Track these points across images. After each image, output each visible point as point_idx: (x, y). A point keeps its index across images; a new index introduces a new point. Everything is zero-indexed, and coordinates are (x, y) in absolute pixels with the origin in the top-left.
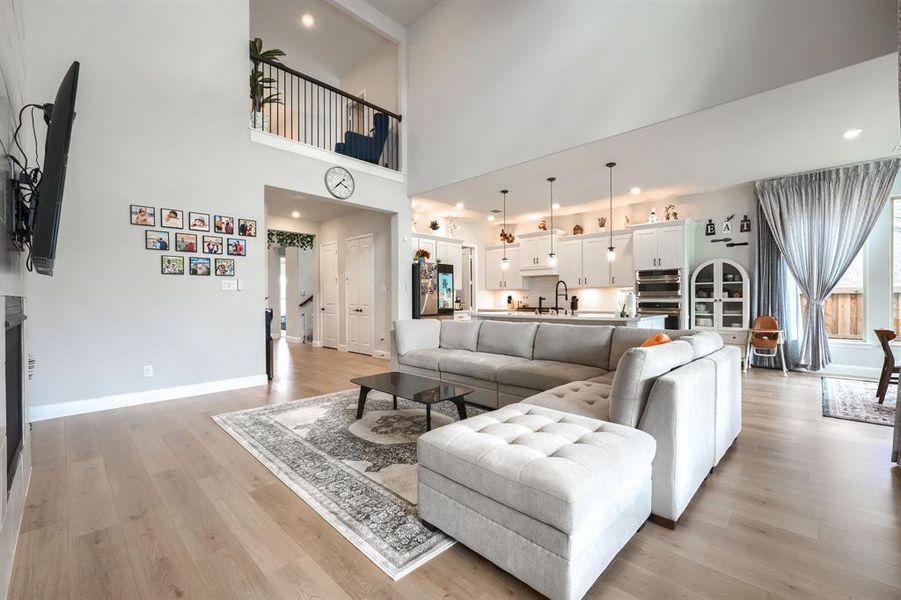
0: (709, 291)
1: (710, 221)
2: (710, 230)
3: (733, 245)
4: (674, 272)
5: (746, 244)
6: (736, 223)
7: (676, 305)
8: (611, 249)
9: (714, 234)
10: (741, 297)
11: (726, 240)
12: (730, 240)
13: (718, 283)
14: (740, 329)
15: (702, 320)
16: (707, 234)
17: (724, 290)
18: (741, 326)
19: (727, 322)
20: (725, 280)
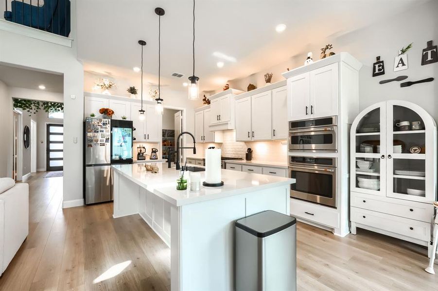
0: (375, 144)
1: (378, 58)
2: (379, 68)
3: (409, 84)
4: (328, 121)
5: (431, 80)
6: (415, 55)
7: (329, 162)
8: (193, 79)
9: (383, 73)
10: (423, 151)
11: (399, 79)
12: (406, 77)
13: (386, 133)
14: (421, 199)
15: (364, 182)
16: (375, 75)
17: (396, 142)
18: (424, 195)
19: (401, 187)
20: (396, 128)
